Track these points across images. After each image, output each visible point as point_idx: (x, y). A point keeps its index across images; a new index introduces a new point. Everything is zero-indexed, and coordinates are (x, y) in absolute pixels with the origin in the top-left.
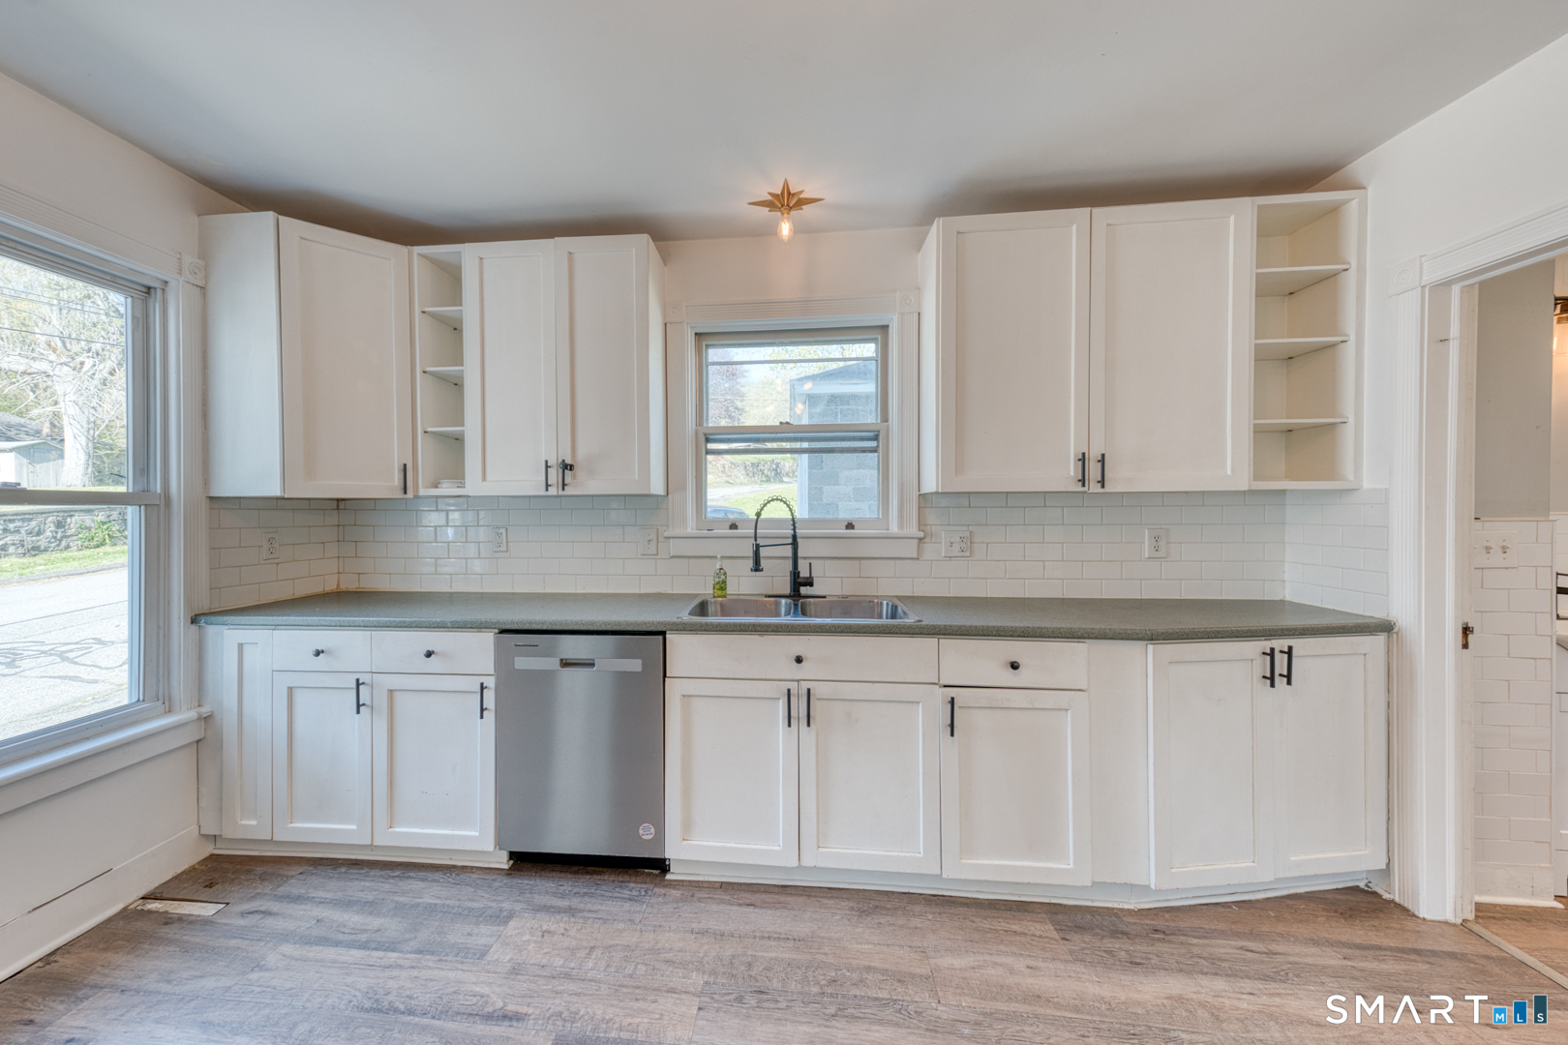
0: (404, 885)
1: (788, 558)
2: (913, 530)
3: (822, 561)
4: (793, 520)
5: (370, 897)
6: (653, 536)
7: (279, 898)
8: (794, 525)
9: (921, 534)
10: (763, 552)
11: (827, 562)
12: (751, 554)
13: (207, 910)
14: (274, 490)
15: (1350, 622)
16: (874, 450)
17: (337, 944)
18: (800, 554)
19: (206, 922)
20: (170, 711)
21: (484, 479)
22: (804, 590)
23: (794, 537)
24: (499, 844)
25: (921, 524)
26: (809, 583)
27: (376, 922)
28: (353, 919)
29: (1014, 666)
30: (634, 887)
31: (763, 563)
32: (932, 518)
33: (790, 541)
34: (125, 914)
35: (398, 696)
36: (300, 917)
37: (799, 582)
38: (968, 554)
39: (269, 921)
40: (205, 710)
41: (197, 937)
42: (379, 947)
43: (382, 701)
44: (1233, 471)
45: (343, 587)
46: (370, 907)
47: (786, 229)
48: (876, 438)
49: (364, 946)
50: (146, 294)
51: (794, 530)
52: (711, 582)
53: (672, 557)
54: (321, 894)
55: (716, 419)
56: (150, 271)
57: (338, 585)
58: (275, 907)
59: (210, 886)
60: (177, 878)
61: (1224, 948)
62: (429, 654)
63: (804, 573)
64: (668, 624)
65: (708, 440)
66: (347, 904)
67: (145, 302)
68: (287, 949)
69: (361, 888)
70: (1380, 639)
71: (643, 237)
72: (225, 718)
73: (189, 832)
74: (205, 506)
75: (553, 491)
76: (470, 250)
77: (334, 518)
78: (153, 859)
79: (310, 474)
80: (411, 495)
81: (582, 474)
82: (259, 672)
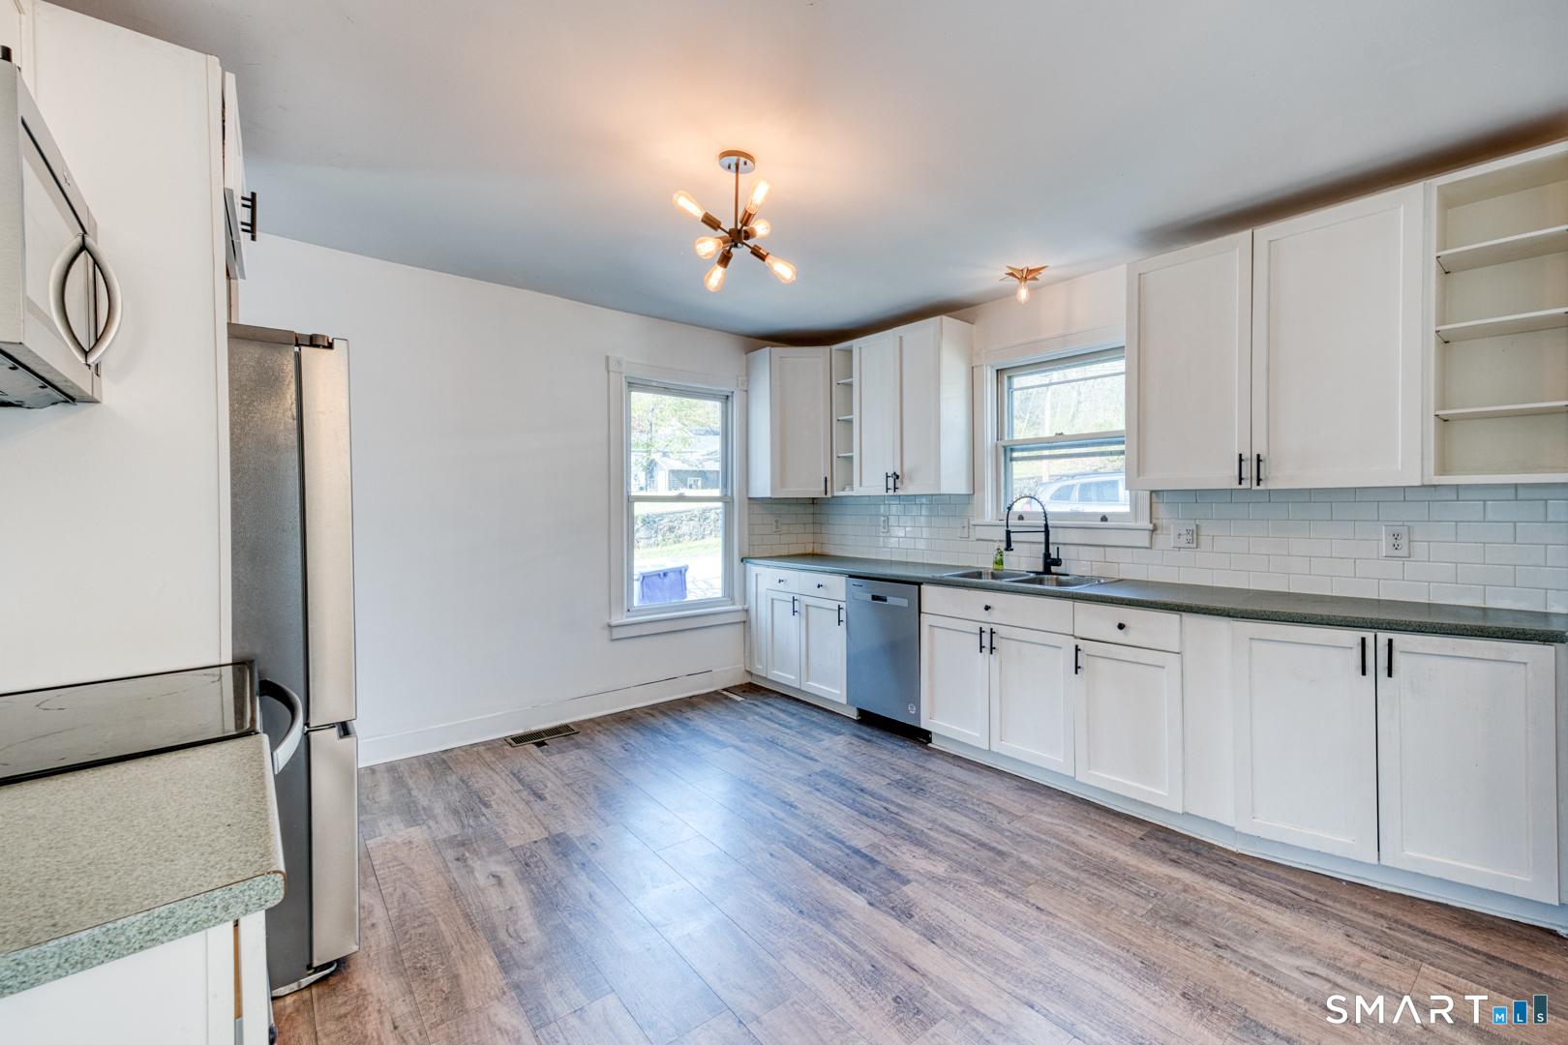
0: (809, 712)
1: (1040, 543)
2: (1145, 523)
3: (1075, 548)
4: (1045, 512)
5: (794, 712)
6: (966, 524)
7: (763, 702)
8: (1045, 516)
9: (1151, 526)
10: (1013, 537)
11: (1081, 548)
12: (1004, 538)
13: (739, 699)
14: (768, 495)
17: (772, 721)
18: (1051, 540)
19: (737, 702)
20: (733, 604)
21: (861, 485)
22: (1054, 569)
23: (1046, 526)
24: (850, 702)
25: (1152, 518)
26: (1059, 563)
27: (790, 719)
28: (782, 716)
29: (1121, 627)
31: (1013, 545)
32: (1162, 511)
33: (1043, 529)
34: (716, 692)
35: (810, 608)
36: (766, 710)
37: (1050, 562)
38: (1194, 545)
39: (756, 708)
40: (746, 607)
41: (732, 705)
42: (786, 727)
43: (803, 611)
44: (1402, 466)
45: (816, 551)
46: (792, 715)
47: (1023, 294)
49: (781, 725)
50: (727, 398)
51: (1046, 520)
52: (991, 559)
53: (977, 540)
54: (778, 706)
55: (1021, 431)
56: (726, 389)
57: (813, 550)
58: (760, 704)
59: (744, 692)
60: (735, 687)
62: (820, 586)
64: (924, 578)
65: (1012, 450)
66: (783, 711)
67: (726, 403)
68: (756, 717)
69: (792, 708)
71: (938, 318)
72: (753, 612)
73: (741, 666)
74: (746, 501)
75: (891, 492)
76: (855, 344)
77: (810, 509)
78: (727, 673)
79: (783, 485)
80: (829, 495)
81: (906, 481)
82: (762, 588)
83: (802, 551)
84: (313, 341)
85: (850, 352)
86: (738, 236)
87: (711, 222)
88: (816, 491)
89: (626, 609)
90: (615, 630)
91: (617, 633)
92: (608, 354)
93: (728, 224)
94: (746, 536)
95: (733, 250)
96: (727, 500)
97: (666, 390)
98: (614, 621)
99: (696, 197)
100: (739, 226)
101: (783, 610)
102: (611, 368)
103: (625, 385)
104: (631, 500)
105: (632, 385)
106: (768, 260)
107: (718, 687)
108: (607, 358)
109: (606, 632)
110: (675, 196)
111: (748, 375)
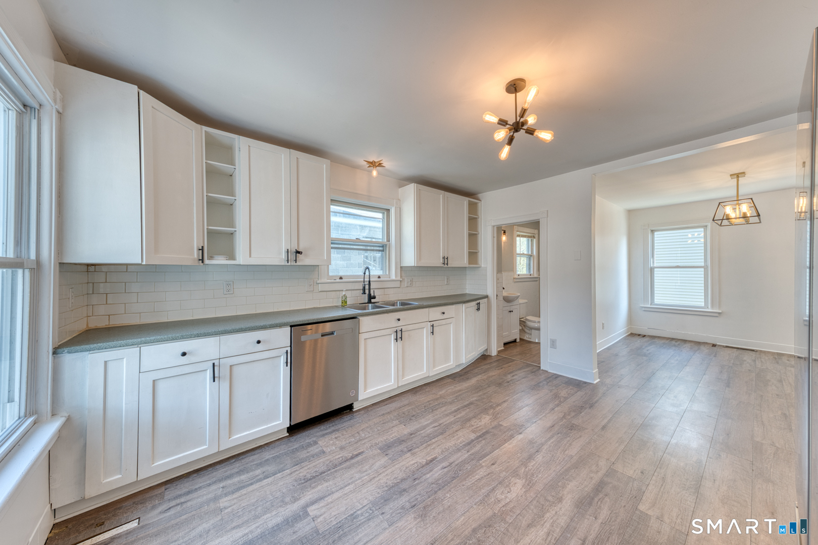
1: (369, 289)
2: (399, 278)
3: (375, 290)
6: (312, 283)
8: (370, 277)
9: (401, 279)
11: (377, 290)
13: (127, 527)
15: (480, 297)
16: (383, 251)
18: (371, 288)
21: (250, 257)
23: (370, 281)
25: (401, 276)
26: (374, 298)
29: (444, 313)
30: (346, 418)
32: (403, 274)
33: (369, 283)
35: (234, 368)
37: (372, 298)
38: (412, 285)
43: (226, 372)
44: (466, 262)
47: (374, 172)
48: (383, 247)
51: (369, 279)
53: (321, 292)
57: (87, 325)
61: (476, 371)
62: (259, 342)
63: (372, 295)
70: (486, 299)
86: (517, 127)
87: (502, 123)
93: (511, 121)
95: (516, 134)
99: (494, 112)
100: (518, 118)
106: (536, 133)
110: (484, 116)
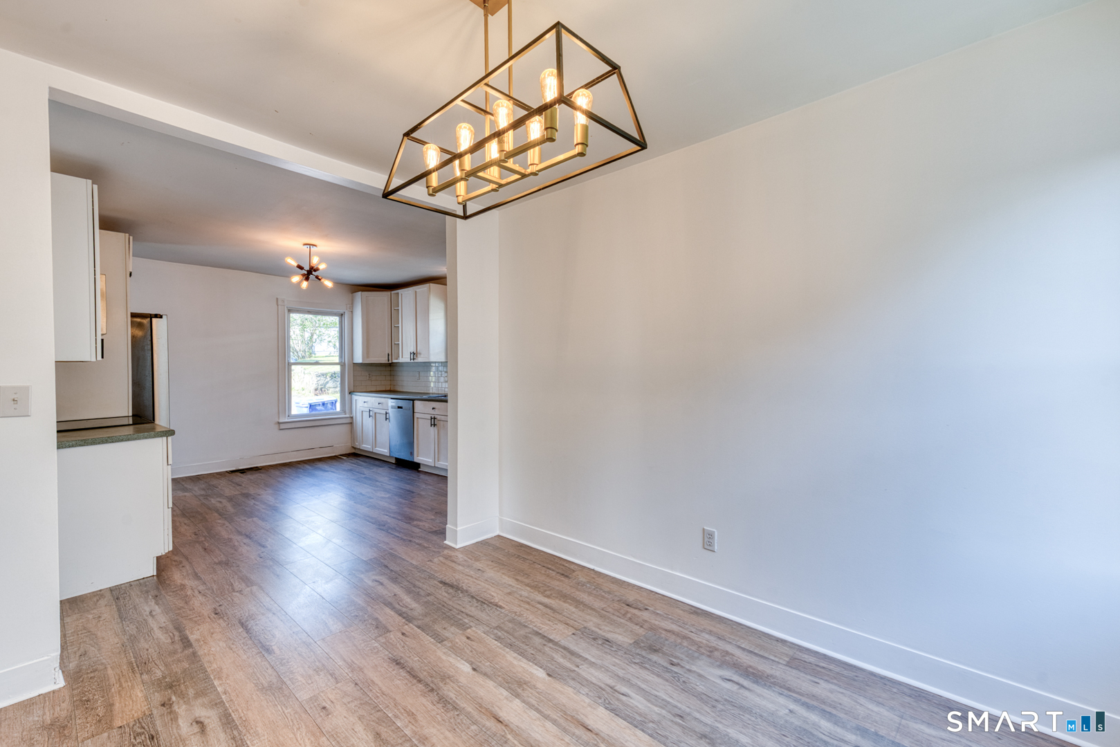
0: (375, 461)
7: (355, 459)
13: (348, 459)
14: (363, 362)
19: (346, 460)
20: (345, 413)
21: (402, 357)
27: (364, 464)
28: (361, 463)
34: (335, 456)
35: (376, 414)
39: (351, 461)
40: (350, 414)
41: (343, 461)
45: (391, 389)
50: (342, 315)
56: (341, 311)
58: (353, 459)
59: (350, 455)
60: (345, 453)
66: (363, 461)
67: (341, 317)
68: (348, 463)
69: (367, 460)
71: (428, 285)
72: (354, 418)
73: (349, 445)
74: (352, 365)
75: (412, 361)
76: (400, 291)
77: (388, 369)
78: (342, 447)
79: (368, 357)
80: (390, 362)
81: (418, 356)
82: (358, 407)
83: (384, 389)
84: (156, 316)
85: (398, 293)
86: (311, 272)
87: (300, 267)
88: (384, 360)
89: (287, 415)
90: (281, 425)
91: (282, 426)
92: (278, 297)
93: (306, 268)
94: (352, 381)
96: (342, 364)
97: (309, 312)
98: (281, 421)
101: (366, 415)
102: (279, 303)
103: (286, 311)
104: (290, 364)
105: (290, 311)
106: (322, 280)
107: (337, 454)
108: (277, 299)
109: (277, 426)
110: (287, 258)
111: (352, 304)
